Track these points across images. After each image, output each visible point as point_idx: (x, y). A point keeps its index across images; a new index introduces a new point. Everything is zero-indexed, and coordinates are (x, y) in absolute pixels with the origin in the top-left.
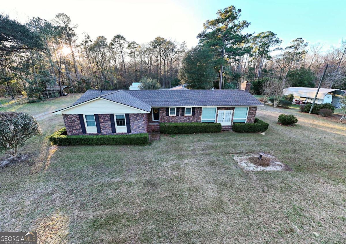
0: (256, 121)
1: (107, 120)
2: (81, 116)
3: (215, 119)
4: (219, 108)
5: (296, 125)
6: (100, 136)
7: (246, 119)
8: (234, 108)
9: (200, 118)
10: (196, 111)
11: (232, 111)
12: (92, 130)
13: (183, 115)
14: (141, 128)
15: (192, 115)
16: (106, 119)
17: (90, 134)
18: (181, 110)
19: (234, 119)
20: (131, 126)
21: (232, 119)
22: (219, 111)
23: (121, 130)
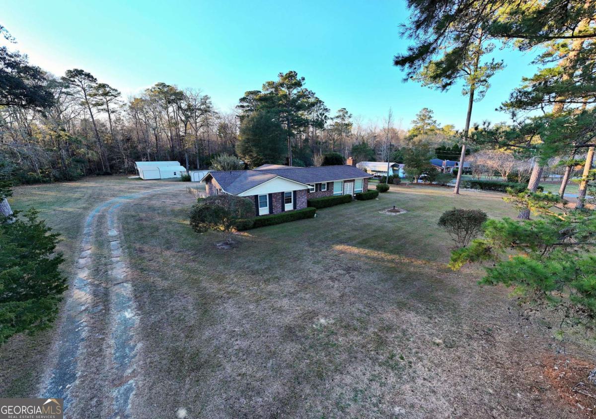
0: (369, 190)
1: (279, 199)
2: (256, 196)
3: (342, 192)
4: (345, 182)
5: (388, 192)
6: (272, 216)
7: (362, 189)
8: (354, 180)
9: (333, 192)
10: (330, 185)
11: (353, 183)
12: (264, 211)
13: (320, 190)
14: (304, 204)
15: (327, 190)
16: (278, 197)
17: (263, 216)
18: (319, 186)
19: (355, 190)
20: (297, 202)
21: (354, 191)
22: (345, 184)
23: (289, 207)
